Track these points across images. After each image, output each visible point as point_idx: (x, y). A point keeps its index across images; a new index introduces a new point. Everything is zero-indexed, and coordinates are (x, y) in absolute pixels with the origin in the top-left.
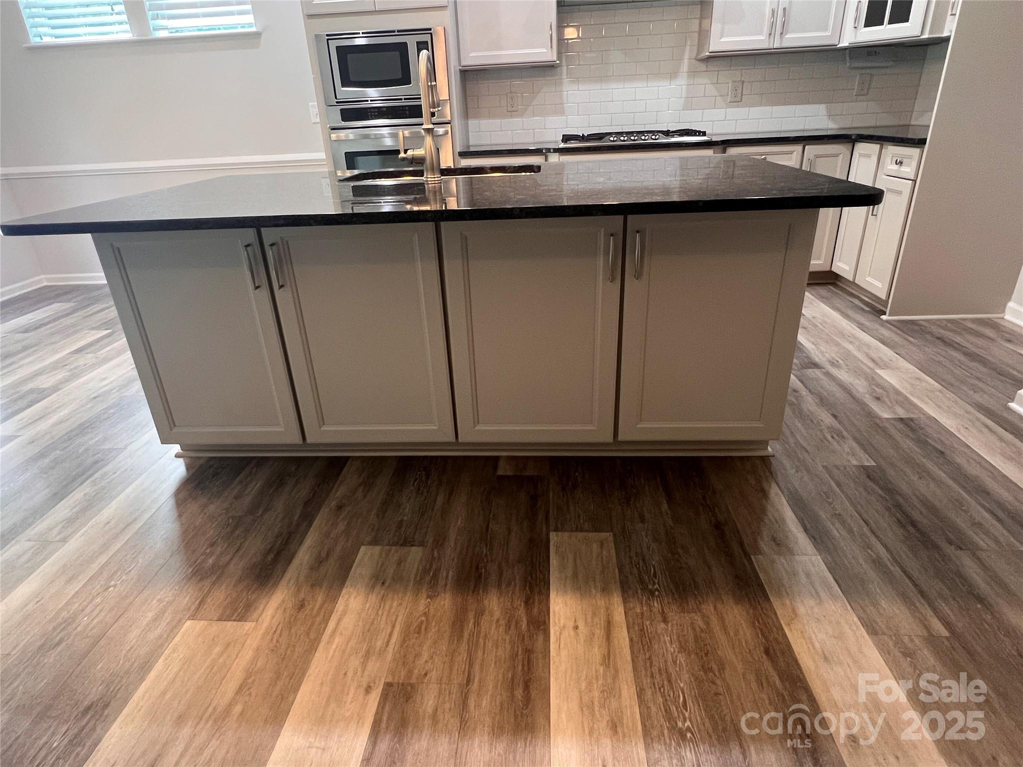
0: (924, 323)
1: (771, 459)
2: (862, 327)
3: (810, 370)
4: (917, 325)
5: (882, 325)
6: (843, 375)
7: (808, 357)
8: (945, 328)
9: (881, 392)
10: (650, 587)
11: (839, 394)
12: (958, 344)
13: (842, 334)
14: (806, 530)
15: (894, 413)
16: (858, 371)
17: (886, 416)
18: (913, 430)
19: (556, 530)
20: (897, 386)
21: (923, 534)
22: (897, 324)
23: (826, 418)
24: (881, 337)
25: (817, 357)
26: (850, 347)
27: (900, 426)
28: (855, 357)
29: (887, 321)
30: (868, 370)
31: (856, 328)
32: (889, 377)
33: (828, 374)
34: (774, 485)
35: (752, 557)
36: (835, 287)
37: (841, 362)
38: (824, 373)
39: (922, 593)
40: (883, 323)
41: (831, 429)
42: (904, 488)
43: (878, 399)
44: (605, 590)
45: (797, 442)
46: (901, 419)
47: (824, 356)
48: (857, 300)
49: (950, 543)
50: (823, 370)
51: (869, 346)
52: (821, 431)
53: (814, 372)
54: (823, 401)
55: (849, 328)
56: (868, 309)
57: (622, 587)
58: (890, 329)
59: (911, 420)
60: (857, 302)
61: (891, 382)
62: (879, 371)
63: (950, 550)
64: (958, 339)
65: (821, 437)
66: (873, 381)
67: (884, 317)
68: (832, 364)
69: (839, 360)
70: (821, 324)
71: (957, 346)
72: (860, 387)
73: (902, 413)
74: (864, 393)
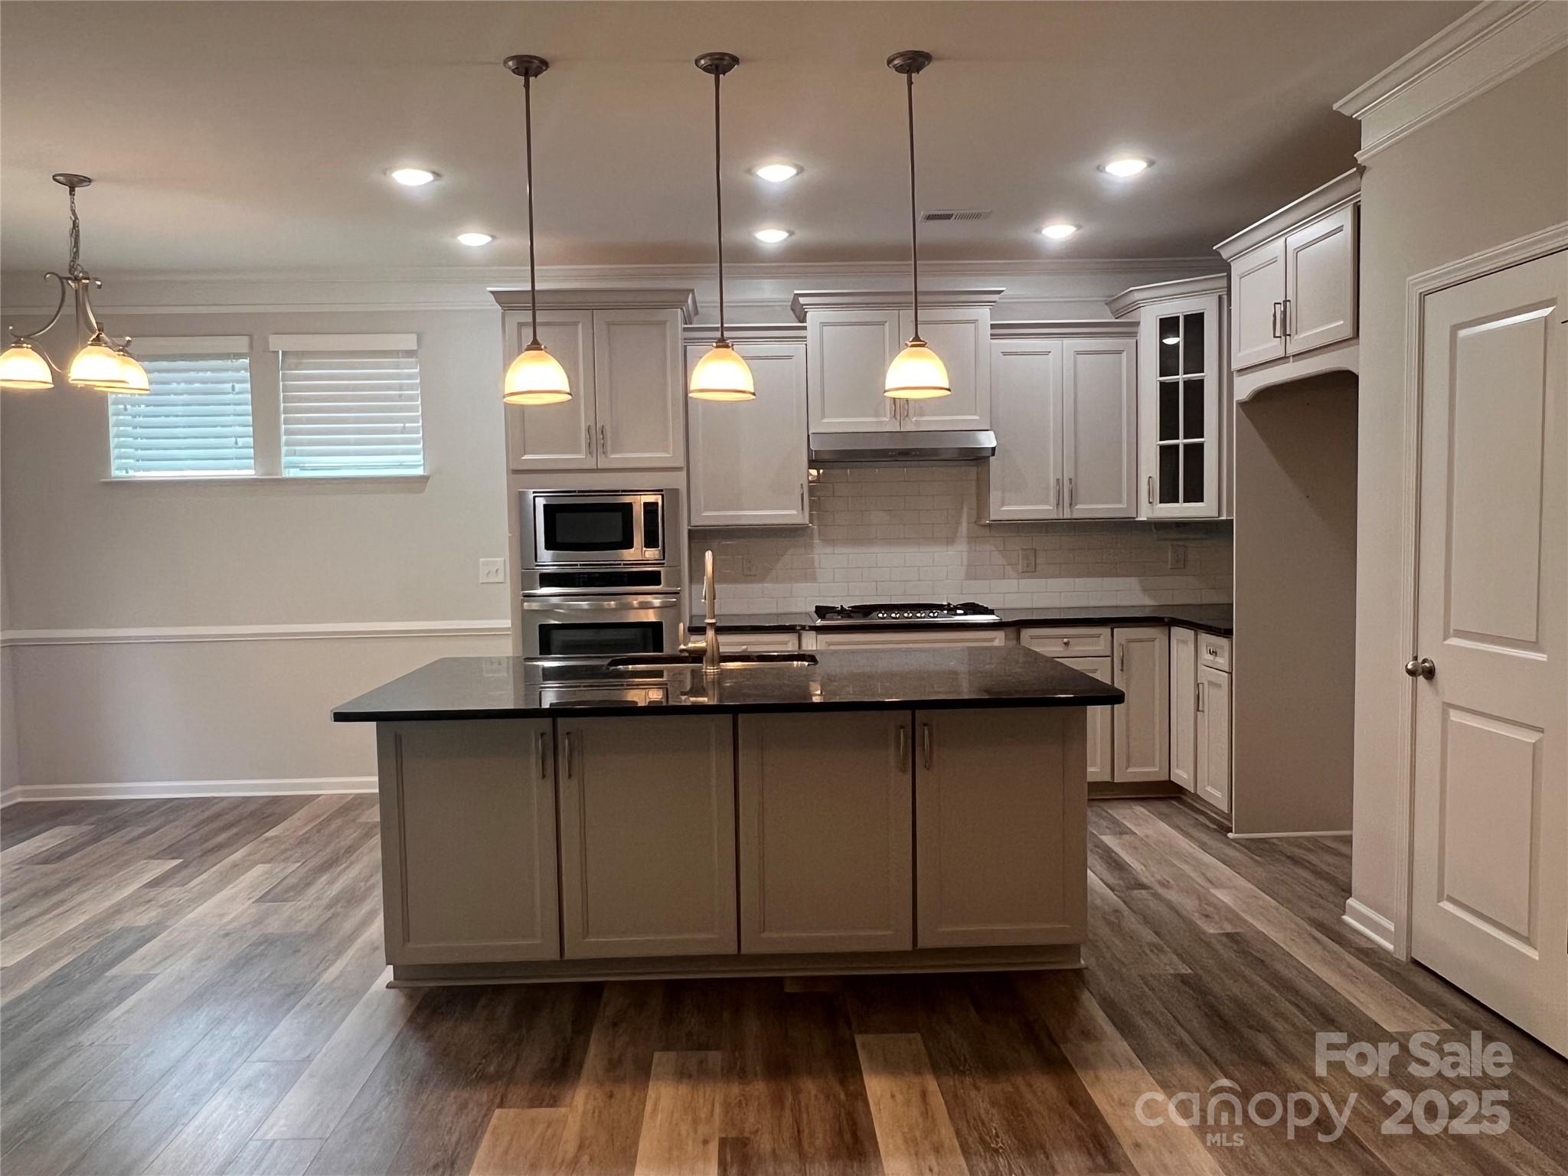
0: (1274, 840)
1: (1085, 971)
2: (1203, 846)
3: (1136, 892)
4: (1267, 843)
5: (1229, 845)
6: (1172, 895)
7: (1136, 879)
8: (1299, 846)
9: (1210, 909)
10: (961, 1068)
11: (1164, 911)
12: (1308, 862)
13: (1180, 855)
14: (1115, 1024)
15: (1221, 928)
16: (1190, 890)
17: (1212, 931)
18: (1237, 942)
19: (860, 1032)
20: (1230, 904)
21: (1226, 1022)
22: (1243, 842)
23: (1147, 935)
24: (1223, 856)
25: (1145, 877)
26: (1186, 868)
27: (1224, 939)
28: (1189, 876)
29: (1234, 840)
30: (1202, 890)
31: (1197, 848)
32: (1223, 896)
33: (1157, 896)
34: (1087, 992)
35: (1061, 1046)
36: (1178, 802)
37: (1172, 882)
38: (1152, 893)
39: (1216, 1062)
40: (1229, 843)
41: (1151, 945)
42: (1217, 989)
43: (1207, 916)
44: (918, 1072)
45: (1114, 956)
46: (1227, 935)
47: (1153, 876)
48: (1203, 817)
49: (1251, 1027)
50: (1150, 891)
51: (1207, 866)
52: (1141, 946)
53: (1141, 893)
54: (1146, 920)
55: (1187, 847)
56: (1215, 827)
57: (934, 1070)
58: (1235, 848)
59: (1237, 933)
60: (1202, 819)
61: (1225, 900)
62: (1213, 891)
63: (1247, 1032)
64: (1312, 858)
65: (1140, 951)
66: (1203, 899)
67: (1230, 835)
68: (1162, 884)
69: (1170, 880)
70: (1155, 844)
71: (1307, 864)
72: (1188, 905)
73: (1229, 929)
74: (1194, 911)
